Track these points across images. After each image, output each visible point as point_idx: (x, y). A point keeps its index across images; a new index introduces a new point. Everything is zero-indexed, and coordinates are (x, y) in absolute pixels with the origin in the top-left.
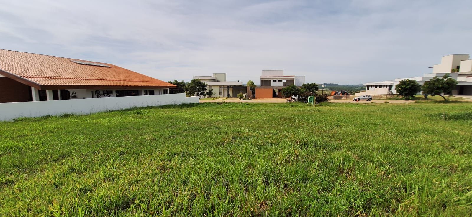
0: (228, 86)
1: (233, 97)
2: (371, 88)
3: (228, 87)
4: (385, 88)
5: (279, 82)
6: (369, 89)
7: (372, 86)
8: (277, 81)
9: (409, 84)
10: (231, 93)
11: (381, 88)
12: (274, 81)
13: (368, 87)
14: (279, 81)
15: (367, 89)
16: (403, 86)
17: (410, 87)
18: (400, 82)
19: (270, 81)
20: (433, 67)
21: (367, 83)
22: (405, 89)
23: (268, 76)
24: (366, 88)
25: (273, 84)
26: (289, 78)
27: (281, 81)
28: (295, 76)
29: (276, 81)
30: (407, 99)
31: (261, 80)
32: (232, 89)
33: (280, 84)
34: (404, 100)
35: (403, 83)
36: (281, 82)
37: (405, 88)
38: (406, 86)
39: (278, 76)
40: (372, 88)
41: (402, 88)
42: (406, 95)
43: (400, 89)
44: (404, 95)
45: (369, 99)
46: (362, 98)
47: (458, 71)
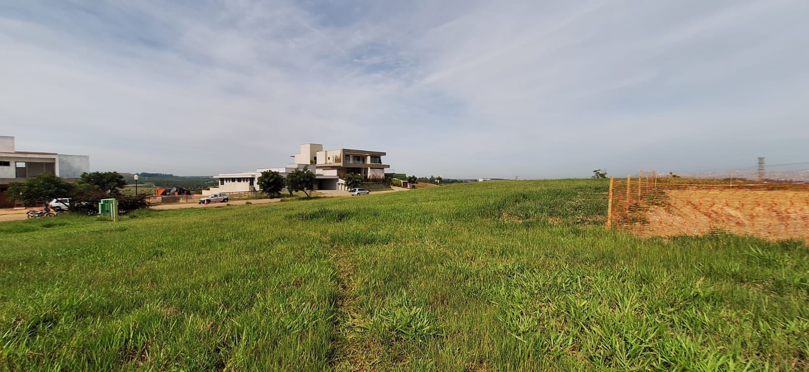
2: (226, 182)
4: (245, 182)
6: (223, 184)
20: (294, 156)
26: (37, 159)
28: (56, 154)
30: (272, 197)
33: (5, 174)
34: (267, 198)
36: (6, 167)
40: (228, 181)
41: (268, 182)
42: (271, 191)
44: (269, 192)
45: (224, 199)
46: (212, 198)
47: (316, 163)
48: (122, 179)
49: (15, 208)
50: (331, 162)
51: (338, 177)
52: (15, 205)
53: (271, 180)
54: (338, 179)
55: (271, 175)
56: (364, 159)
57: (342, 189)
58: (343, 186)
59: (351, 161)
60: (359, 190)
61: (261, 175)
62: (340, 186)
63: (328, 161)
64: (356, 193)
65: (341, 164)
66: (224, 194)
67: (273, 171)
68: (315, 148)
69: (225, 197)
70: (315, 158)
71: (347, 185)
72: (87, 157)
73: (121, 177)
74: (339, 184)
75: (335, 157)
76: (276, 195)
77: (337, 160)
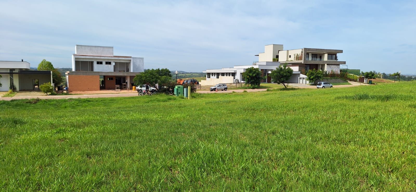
0: (12, 70)
1: (20, 91)
2: (212, 76)
3: (11, 72)
4: (228, 76)
5: (107, 65)
6: (210, 77)
7: (214, 74)
8: (104, 63)
9: (254, 73)
10: (16, 84)
11: (224, 76)
12: (98, 63)
13: (209, 74)
14: (107, 63)
15: (208, 78)
16: (251, 74)
17: (256, 75)
18: (247, 69)
19: (92, 63)
20: (258, 55)
21: (207, 70)
22: (252, 78)
23: (88, 54)
24: (207, 76)
25: (97, 68)
26: (123, 60)
27: (110, 63)
28: (131, 57)
29: (101, 63)
30: (253, 88)
31: (75, 61)
32: (17, 75)
33: (109, 69)
34: (251, 88)
35: (250, 71)
36: (109, 65)
37: (252, 76)
38: (253, 74)
39: (106, 55)
40: (214, 76)
41: (250, 76)
42: (252, 83)
43: (248, 77)
44: (251, 84)
45: (225, 88)
46: (218, 87)
47: (278, 61)
48: (170, 74)
49: (116, 90)
50: (292, 59)
51: (300, 72)
52: (116, 88)
53: (254, 75)
54: (299, 74)
55: (254, 70)
56: (321, 57)
57: (303, 83)
58: (304, 80)
59: (310, 58)
60: (324, 84)
61: (242, 71)
62: (301, 80)
63: (290, 59)
64: (321, 86)
65: (302, 61)
66: (224, 85)
67: (255, 68)
68: (277, 49)
69: (226, 87)
70: (277, 57)
71: (310, 79)
72: (142, 59)
73: (170, 72)
74: (301, 78)
75: (296, 55)
76: (256, 86)
77: (298, 58)
